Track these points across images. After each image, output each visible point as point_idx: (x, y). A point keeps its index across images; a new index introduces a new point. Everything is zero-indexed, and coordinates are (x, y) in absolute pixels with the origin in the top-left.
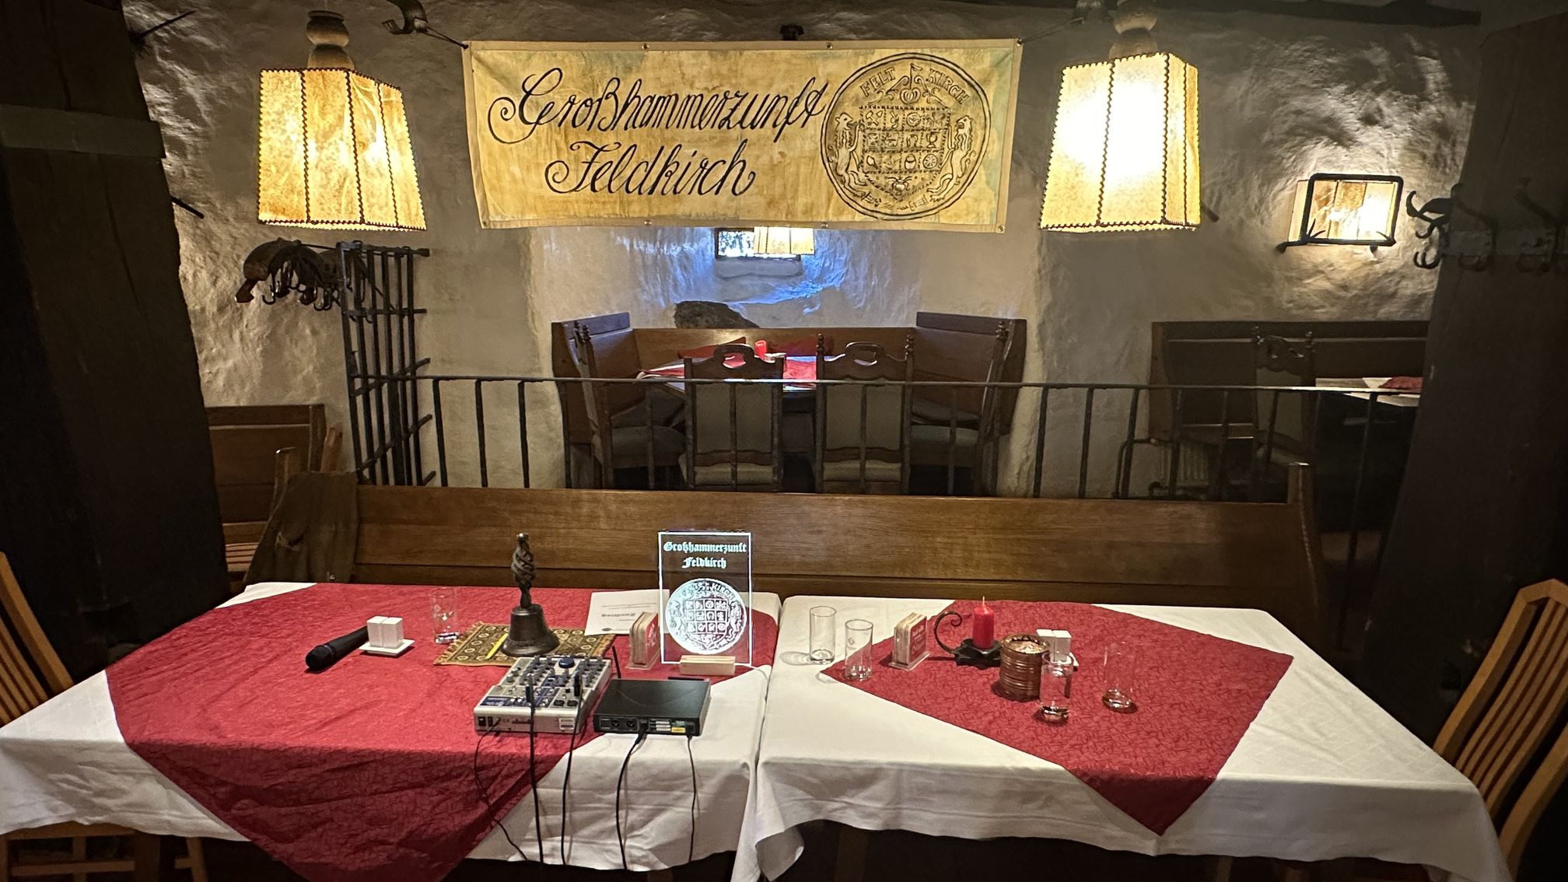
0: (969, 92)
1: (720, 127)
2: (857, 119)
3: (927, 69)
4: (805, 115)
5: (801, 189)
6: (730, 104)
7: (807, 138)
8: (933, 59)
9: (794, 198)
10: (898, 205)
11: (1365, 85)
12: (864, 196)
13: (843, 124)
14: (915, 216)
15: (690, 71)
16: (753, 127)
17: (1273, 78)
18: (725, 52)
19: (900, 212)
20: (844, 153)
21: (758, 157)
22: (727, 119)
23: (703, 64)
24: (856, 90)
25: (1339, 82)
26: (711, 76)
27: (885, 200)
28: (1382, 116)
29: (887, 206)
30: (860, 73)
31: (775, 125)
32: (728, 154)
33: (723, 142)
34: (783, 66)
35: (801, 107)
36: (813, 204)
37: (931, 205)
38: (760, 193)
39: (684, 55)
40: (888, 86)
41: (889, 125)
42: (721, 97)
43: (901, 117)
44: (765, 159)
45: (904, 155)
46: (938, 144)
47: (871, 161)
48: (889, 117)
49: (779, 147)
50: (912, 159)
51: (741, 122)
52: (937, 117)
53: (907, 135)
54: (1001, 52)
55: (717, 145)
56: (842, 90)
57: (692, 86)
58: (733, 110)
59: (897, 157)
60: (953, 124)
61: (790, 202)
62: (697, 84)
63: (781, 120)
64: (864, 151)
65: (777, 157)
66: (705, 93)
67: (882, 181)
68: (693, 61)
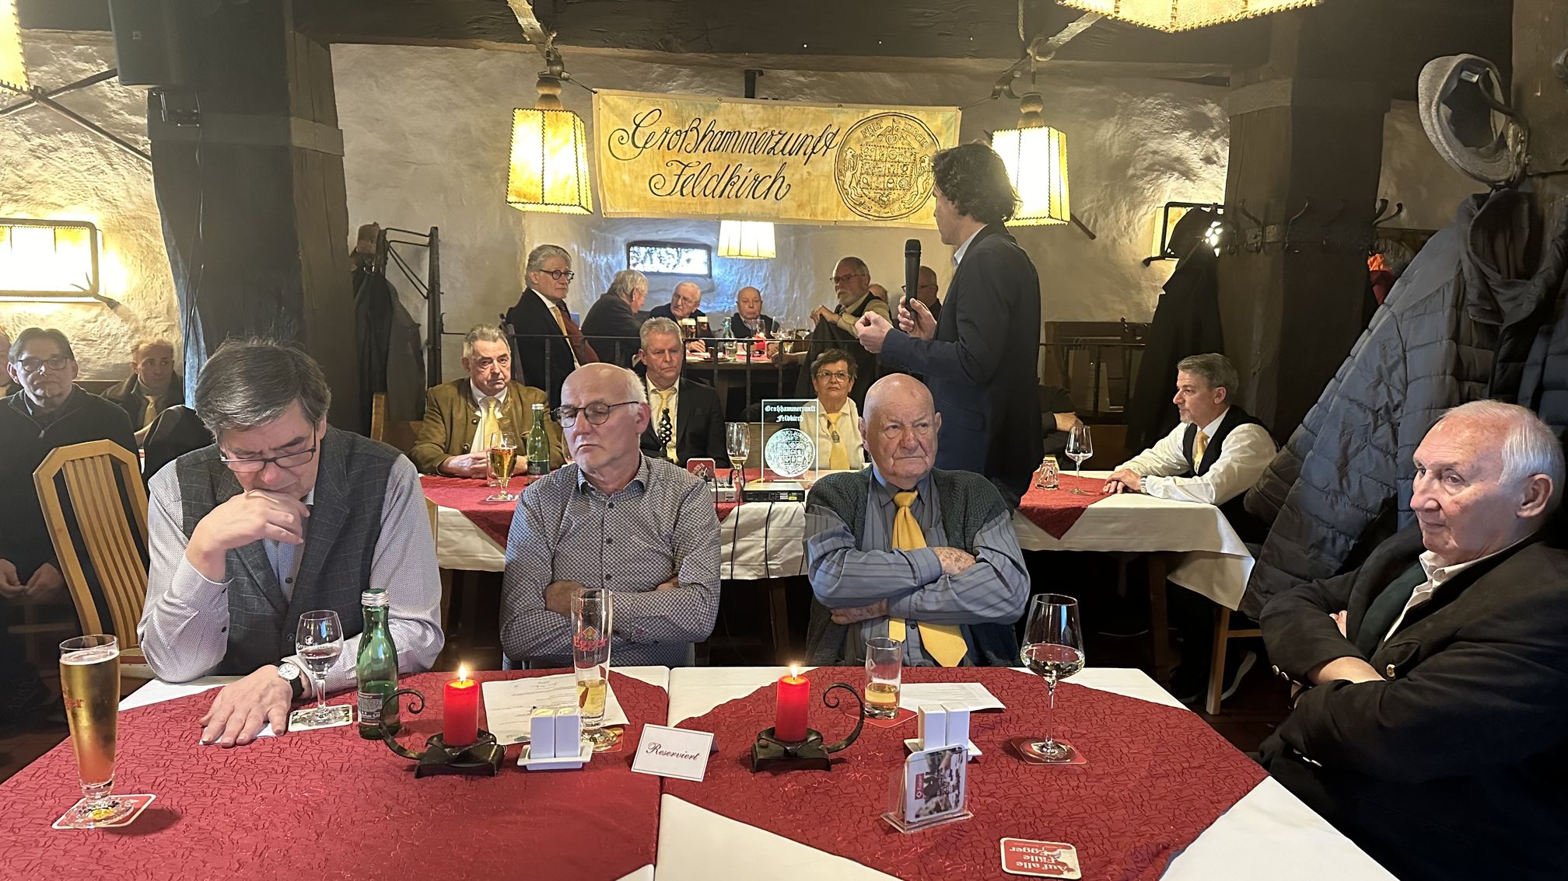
0: (928, 139)
1: (768, 153)
2: (858, 152)
3: (903, 123)
4: (825, 148)
5: (820, 198)
6: (776, 139)
7: (827, 162)
8: (906, 117)
9: (816, 203)
10: (883, 210)
11: (1204, 133)
12: (861, 204)
13: (849, 155)
14: (894, 218)
15: (749, 117)
16: (790, 155)
17: (1132, 124)
18: (773, 107)
19: (885, 215)
20: (849, 174)
21: (793, 175)
22: (773, 148)
23: (758, 113)
24: (858, 133)
25: (1184, 129)
26: (762, 121)
27: (875, 207)
28: (1218, 157)
29: (875, 211)
30: (860, 123)
31: (805, 154)
32: (774, 172)
33: (771, 164)
34: (811, 116)
35: (822, 143)
36: (828, 208)
37: (904, 211)
38: (793, 199)
39: (745, 106)
40: (878, 132)
42: (769, 134)
43: (885, 152)
44: (797, 176)
45: (887, 178)
46: (908, 172)
47: (865, 181)
48: (878, 152)
49: (808, 168)
50: (891, 181)
51: (782, 151)
52: (908, 154)
53: (888, 165)
54: (949, 115)
55: (766, 165)
56: (851, 131)
57: (750, 126)
58: (777, 143)
59: (882, 179)
60: (918, 160)
61: (813, 206)
62: (753, 126)
63: (809, 151)
64: (861, 174)
65: (805, 175)
66: (758, 131)
67: (872, 195)
68: (751, 111)
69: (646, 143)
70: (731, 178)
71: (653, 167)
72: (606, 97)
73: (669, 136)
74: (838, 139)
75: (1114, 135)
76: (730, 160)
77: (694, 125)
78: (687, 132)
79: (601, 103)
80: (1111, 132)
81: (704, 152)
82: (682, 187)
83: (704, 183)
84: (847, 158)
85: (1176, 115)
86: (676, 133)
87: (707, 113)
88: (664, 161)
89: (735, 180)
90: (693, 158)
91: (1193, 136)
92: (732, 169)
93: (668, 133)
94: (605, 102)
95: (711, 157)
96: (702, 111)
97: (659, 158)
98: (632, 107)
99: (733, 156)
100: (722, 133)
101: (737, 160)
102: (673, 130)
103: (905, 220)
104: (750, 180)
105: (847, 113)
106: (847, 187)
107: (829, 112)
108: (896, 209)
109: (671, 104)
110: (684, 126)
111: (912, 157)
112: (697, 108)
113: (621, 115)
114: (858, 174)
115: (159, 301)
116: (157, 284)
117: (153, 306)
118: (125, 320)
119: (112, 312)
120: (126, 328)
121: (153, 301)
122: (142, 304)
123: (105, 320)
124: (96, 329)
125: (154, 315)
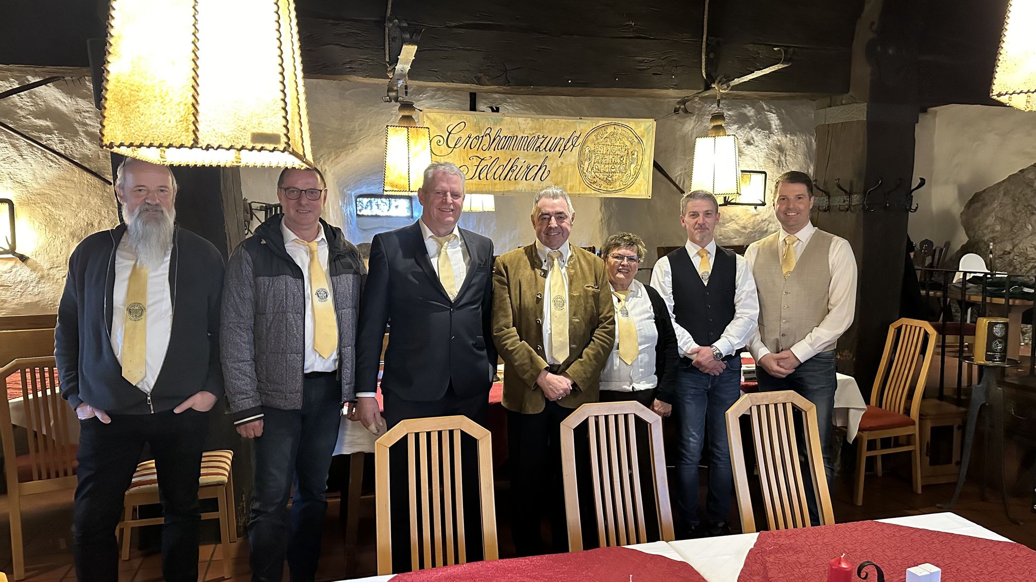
0: (636, 140)
1: (536, 150)
2: (593, 149)
3: (620, 129)
4: (572, 146)
5: (569, 179)
6: (540, 141)
7: (572, 156)
8: (622, 125)
9: (566, 183)
10: (609, 187)
11: (746, 126)
12: (594, 183)
13: (587, 151)
14: (616, 191)
15: (523, 127)
16: (550, 151)
18: (538, 119)
19: (610, 190)
20: (587, 163)
21: (552, 164)
22: (539, 147)
23: (528, 123)
24: (593, 137)
25: (734, 124)
26: (532, 129)
27: (604, 185)
28: (754, 141)
29: (604, 187)
30: (594, 130)
31: (559, 151)
32: (539, 163)
33: (539, 157)
34: (563, 126)
35: (570, 143)
36: (573, 186)
37: (622, 187)
38: (551, 180)
39: (521, 120)
40: (605, 136)
41: (604, 153)
42: (536, 137)
43: (609, 149)
44: (555, 165)
45: (610, 166)
46: (624, 161)
47: (597, 167)
48: (605, 148)
49: (560, 160)
50: (613, 167)
51: (545, 149)
52: (623, 150)
53: (611, 157)
54: (648, 124)
55: (535, 158)
56: (588, 135)
57: (523, 132)
58: (541, 143)
59: (607, 166)
60: (630, 153)
61: (564, 185)
62: (526, 132)
63: (562, 148)
64: (594, 163)
65: (559, 164)
66: (529, 136)
67: (601, 176)
68: (524, 122)
69: (456, 145)
70: (512, 167)
71: (460, 160)
72: (428, 114)
73: (471, 140)
74: (580, 140)
75: (693, 128)
76: (512, 155)
77: (488, 132)
78: (483, 137)
79: (425, 119)
80: (692, 126)
81: (494, 150)
82: (480, 174)
83: (494, 170)
84: (586, 153)
85: (729, 115)
86: (476, 137)
87: (495, 124)
88: (468, 156)
89: (514, 168)
90: (487, 154)
91: (739, 128)
92: (512, 161)
93: (470, 138)
94: (428, 117)
95: (499, 153)
96: (492, 123)
97: (464, 154)
98: (446, 120)
99: (513, 153)
100: (506, 137)
101: (516, 155)
102: (473, 136)
103: (622, 193)
104: (524, 168)
105: (585, 123)
106: (585, 171)
107: (574, 123)
108: (617, 185)
109: (471, 118)
110: (481, 133)
111: (626, 152)
112: (488, 120)
113: (439, 126)
114: (593, 163)
115: (59, 255)
116: (58, 242)
117: (55, 259)
118: (34, 270)
119: (23, 264)
120: (34, 276)
121: (55, 255)
122: (47, 258)
123: (18, 271)
124: (11, 278)
125: (55, 266)
